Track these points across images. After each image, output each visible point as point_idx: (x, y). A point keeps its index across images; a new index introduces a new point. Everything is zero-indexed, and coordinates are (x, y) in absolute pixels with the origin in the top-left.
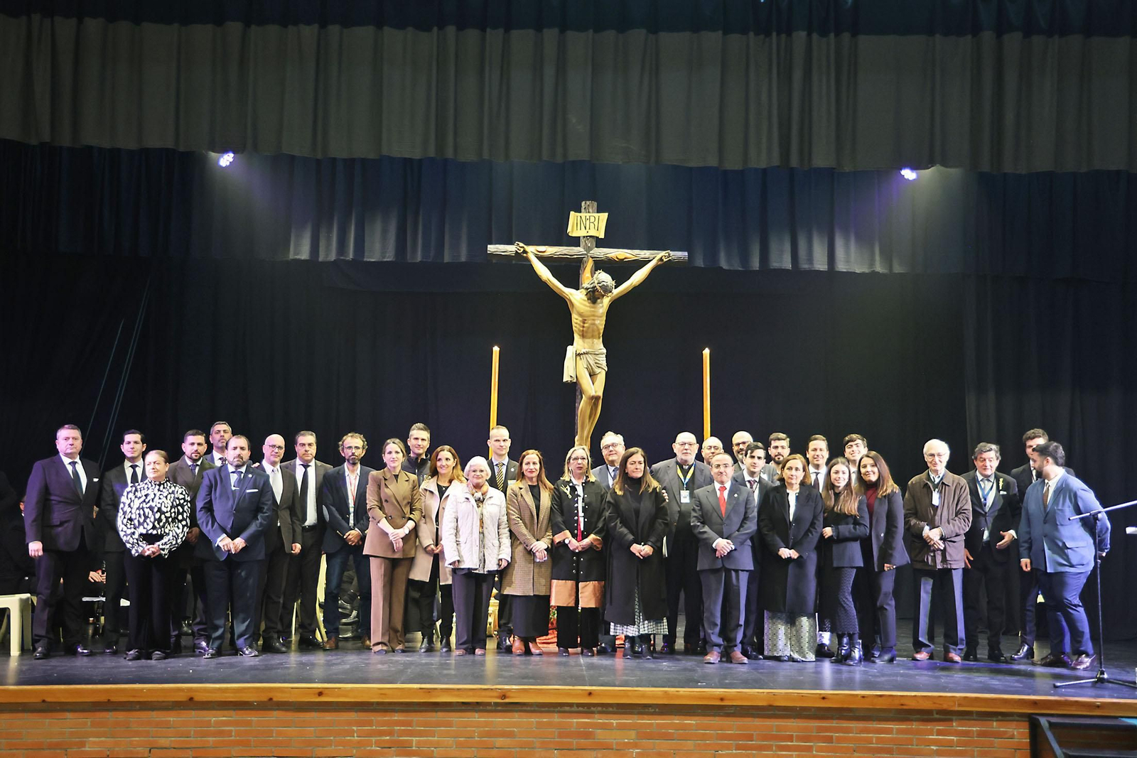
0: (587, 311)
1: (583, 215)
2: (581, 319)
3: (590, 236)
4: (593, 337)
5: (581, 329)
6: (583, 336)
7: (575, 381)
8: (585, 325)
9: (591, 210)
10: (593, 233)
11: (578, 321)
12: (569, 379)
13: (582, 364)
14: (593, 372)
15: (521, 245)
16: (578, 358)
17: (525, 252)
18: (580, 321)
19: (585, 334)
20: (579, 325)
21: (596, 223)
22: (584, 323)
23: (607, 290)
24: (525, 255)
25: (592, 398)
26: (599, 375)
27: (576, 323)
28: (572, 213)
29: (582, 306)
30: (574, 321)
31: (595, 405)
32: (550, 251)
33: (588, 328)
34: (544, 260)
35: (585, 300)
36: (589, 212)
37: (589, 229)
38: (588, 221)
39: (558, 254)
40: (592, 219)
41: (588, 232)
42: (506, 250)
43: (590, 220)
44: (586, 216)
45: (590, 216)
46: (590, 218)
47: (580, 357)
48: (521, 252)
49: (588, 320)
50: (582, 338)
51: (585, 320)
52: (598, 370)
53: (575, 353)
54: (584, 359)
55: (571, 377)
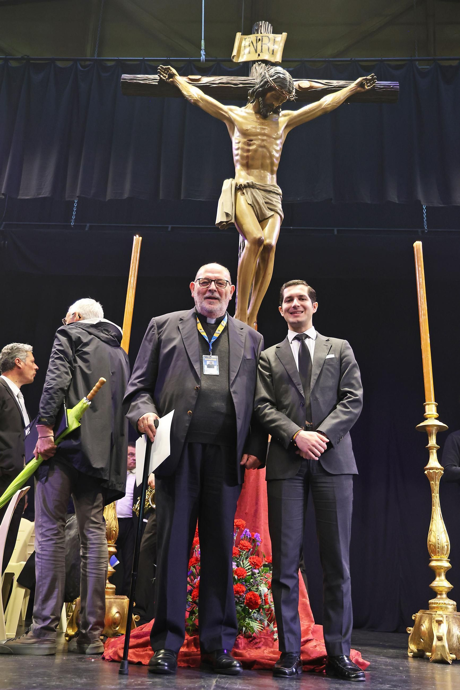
0: (254, 128)
1: (253, 37)
2: (244, 139)
3: (263, 61)
4: (263, 167)
5: (246, 154)
6: (248, 166)
7: (234, 222)
8: (251, 148)
9: (264, 32)
10: (266, 56)
11: (240, 145)
12: (225, 219)
13: (243, 200)
14: (263, 213)
16: (239, 194)
17: (172, 75)
18: (244, 143)
19: (250, 162)
20: (242, 149)
21: (271, 44)
22: (249, 145)
23: (285, 87)
24: (171, 80)
26: (270, 220)
27: (238, 149)
28: (239, 35)
29: (247, 122)
30: (235, 144)
31: (264, 260)
32: (206, 79)
33: (256, 151)
36: (261, 33)
37: (262, 51)
38: (259, 43)
39: (217, 82)
40: (265, 40)
41: (259, 55)
42: (147, 78)
43: (262, 41)
44: (257, 37)
45: (262, 36)
46: (262, 39)
47: (242, 191)
48: (167, 79)
49: (255, 140)
50: (246, 169)
51: (252, 140)
52: (269, 213)
53: (236, 188)
54: (249, 193)
55: (227, 215)
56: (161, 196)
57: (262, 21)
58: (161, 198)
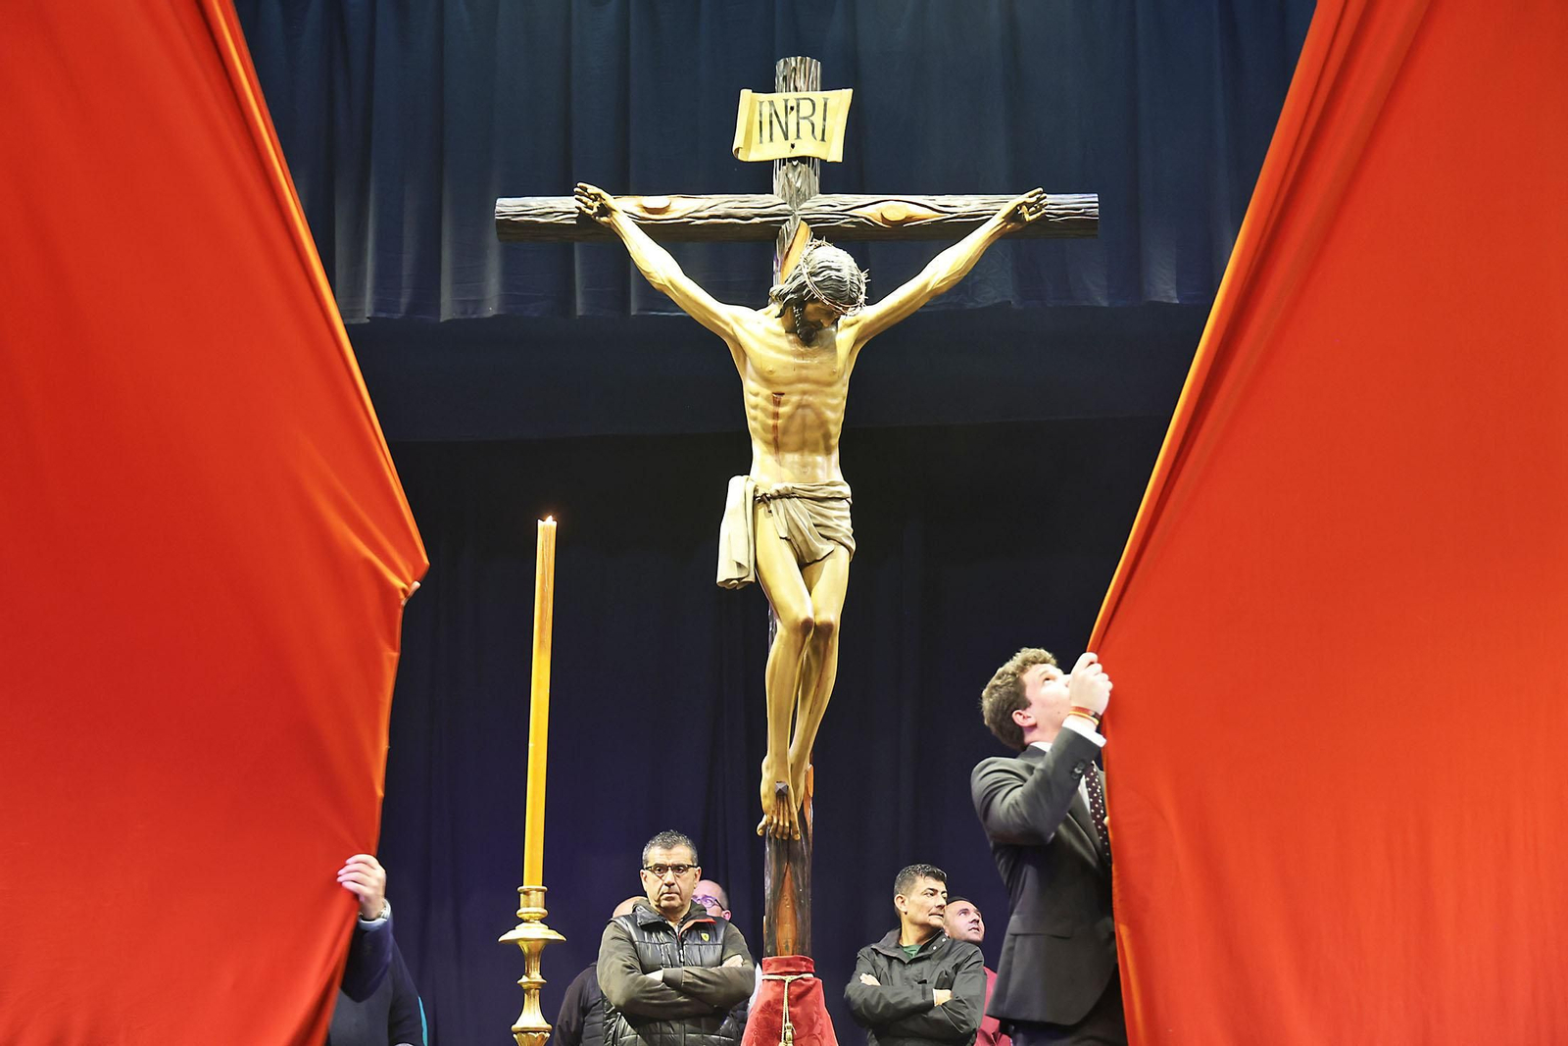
0: (785, 367)
1: (778, 98)
2: (766, 392)
3: (803, 159)
4: (809, 448)
5: (771, 422)
6: (777, 445)
7: (751, 578)
8: (782, 410)
9: (800, 83)
10: (808, 147)
11: (760, 401)
12: (734, 574)
13: (772, 526)
14: (811, 553)
15: (592, 189)
16: (762, 510)
17: (605, 210)
18: (767, 399)
19: (781, 439)
20: (764, 410)
21: (818, 119)
22: (778, 403)
23: (842, 297)
24: (604, 219)
25: (807, 626)
26: (828, 563)
27: (755, 407)
28: (746, 95)
29: (773, 354)
30: (749, 399)
31: (819, 653)
32: (680, 207)
33: (791, 417)
34: (663, 233)
35: (779, 336)
36: (796, 89)
37: (798, 137)
38: (793, 116)
39: (705, 214)
40: (806, 108)
41: (793, 146)
42: (551, 210)
43: (798, 111)
44: (786, 101)
45: (798, 99)
46: (798, 106)
47: (768, 506)
48: (595, 214)
49: (790, 393)
50: (773, 450)
51: (782, 394)
52: (825, 547)
53: (755, 497)
54: (782, 512)
55: (739, 565)
56: (580, 308)
57: (796, 56)
58: (579, 313)
